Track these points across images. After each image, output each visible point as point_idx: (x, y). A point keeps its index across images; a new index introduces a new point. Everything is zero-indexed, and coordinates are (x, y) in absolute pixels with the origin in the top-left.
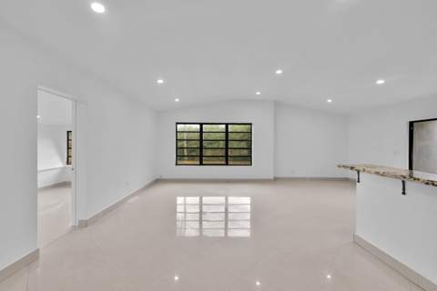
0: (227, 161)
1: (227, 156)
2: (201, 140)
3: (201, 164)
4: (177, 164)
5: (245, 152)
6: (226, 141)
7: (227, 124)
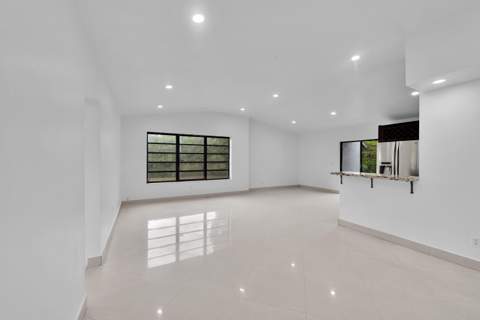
0: (205, 175)
1: (205, 171)
2: (178, 153)
3: (178, 180)
4: (148, 182)
5: (223, 166)
6: (205, 154)
7: (206, 137)
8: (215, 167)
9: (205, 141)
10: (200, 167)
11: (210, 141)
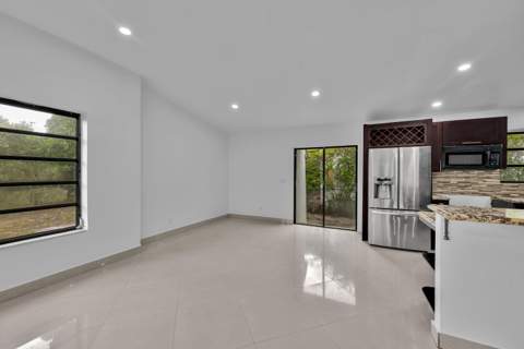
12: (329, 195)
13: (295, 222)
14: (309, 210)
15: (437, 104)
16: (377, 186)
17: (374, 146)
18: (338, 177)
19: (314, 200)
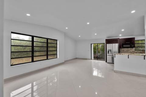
1: (47, 55)
6: (47, 47)
7: (47, 39)
8: (51, 53)
9: (47, 41)
10: (45, 53)
11: (49, 41)
12: (99, 54)
13: (91, 59)
14: (94, 58)
15: (120, 35)
16: (108, 51)
17: (108, 43)
18: (101, 50)
19: (95, 55)
